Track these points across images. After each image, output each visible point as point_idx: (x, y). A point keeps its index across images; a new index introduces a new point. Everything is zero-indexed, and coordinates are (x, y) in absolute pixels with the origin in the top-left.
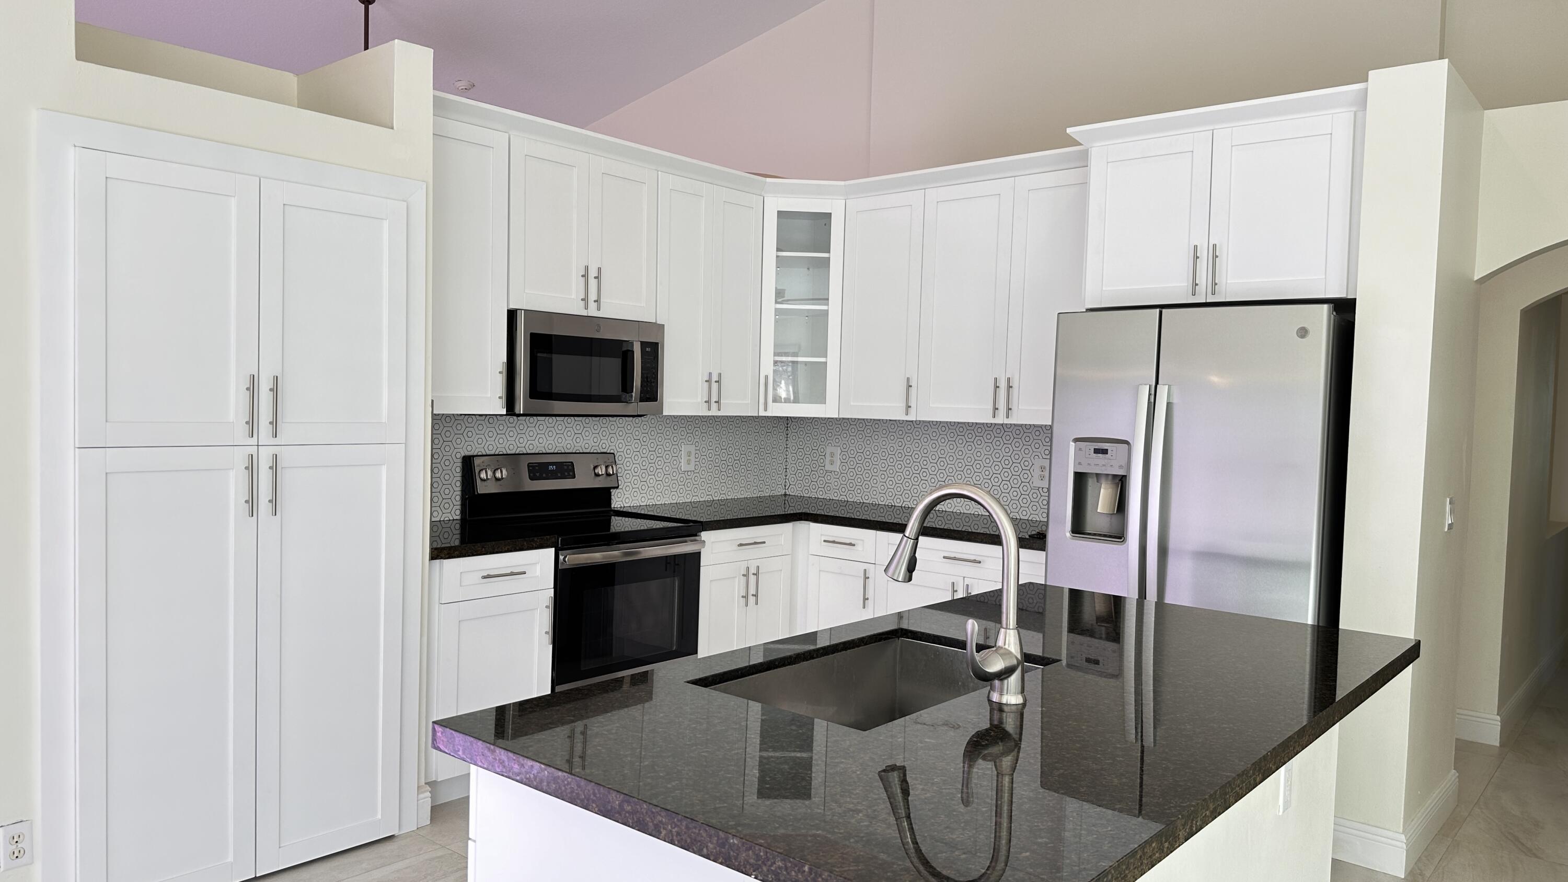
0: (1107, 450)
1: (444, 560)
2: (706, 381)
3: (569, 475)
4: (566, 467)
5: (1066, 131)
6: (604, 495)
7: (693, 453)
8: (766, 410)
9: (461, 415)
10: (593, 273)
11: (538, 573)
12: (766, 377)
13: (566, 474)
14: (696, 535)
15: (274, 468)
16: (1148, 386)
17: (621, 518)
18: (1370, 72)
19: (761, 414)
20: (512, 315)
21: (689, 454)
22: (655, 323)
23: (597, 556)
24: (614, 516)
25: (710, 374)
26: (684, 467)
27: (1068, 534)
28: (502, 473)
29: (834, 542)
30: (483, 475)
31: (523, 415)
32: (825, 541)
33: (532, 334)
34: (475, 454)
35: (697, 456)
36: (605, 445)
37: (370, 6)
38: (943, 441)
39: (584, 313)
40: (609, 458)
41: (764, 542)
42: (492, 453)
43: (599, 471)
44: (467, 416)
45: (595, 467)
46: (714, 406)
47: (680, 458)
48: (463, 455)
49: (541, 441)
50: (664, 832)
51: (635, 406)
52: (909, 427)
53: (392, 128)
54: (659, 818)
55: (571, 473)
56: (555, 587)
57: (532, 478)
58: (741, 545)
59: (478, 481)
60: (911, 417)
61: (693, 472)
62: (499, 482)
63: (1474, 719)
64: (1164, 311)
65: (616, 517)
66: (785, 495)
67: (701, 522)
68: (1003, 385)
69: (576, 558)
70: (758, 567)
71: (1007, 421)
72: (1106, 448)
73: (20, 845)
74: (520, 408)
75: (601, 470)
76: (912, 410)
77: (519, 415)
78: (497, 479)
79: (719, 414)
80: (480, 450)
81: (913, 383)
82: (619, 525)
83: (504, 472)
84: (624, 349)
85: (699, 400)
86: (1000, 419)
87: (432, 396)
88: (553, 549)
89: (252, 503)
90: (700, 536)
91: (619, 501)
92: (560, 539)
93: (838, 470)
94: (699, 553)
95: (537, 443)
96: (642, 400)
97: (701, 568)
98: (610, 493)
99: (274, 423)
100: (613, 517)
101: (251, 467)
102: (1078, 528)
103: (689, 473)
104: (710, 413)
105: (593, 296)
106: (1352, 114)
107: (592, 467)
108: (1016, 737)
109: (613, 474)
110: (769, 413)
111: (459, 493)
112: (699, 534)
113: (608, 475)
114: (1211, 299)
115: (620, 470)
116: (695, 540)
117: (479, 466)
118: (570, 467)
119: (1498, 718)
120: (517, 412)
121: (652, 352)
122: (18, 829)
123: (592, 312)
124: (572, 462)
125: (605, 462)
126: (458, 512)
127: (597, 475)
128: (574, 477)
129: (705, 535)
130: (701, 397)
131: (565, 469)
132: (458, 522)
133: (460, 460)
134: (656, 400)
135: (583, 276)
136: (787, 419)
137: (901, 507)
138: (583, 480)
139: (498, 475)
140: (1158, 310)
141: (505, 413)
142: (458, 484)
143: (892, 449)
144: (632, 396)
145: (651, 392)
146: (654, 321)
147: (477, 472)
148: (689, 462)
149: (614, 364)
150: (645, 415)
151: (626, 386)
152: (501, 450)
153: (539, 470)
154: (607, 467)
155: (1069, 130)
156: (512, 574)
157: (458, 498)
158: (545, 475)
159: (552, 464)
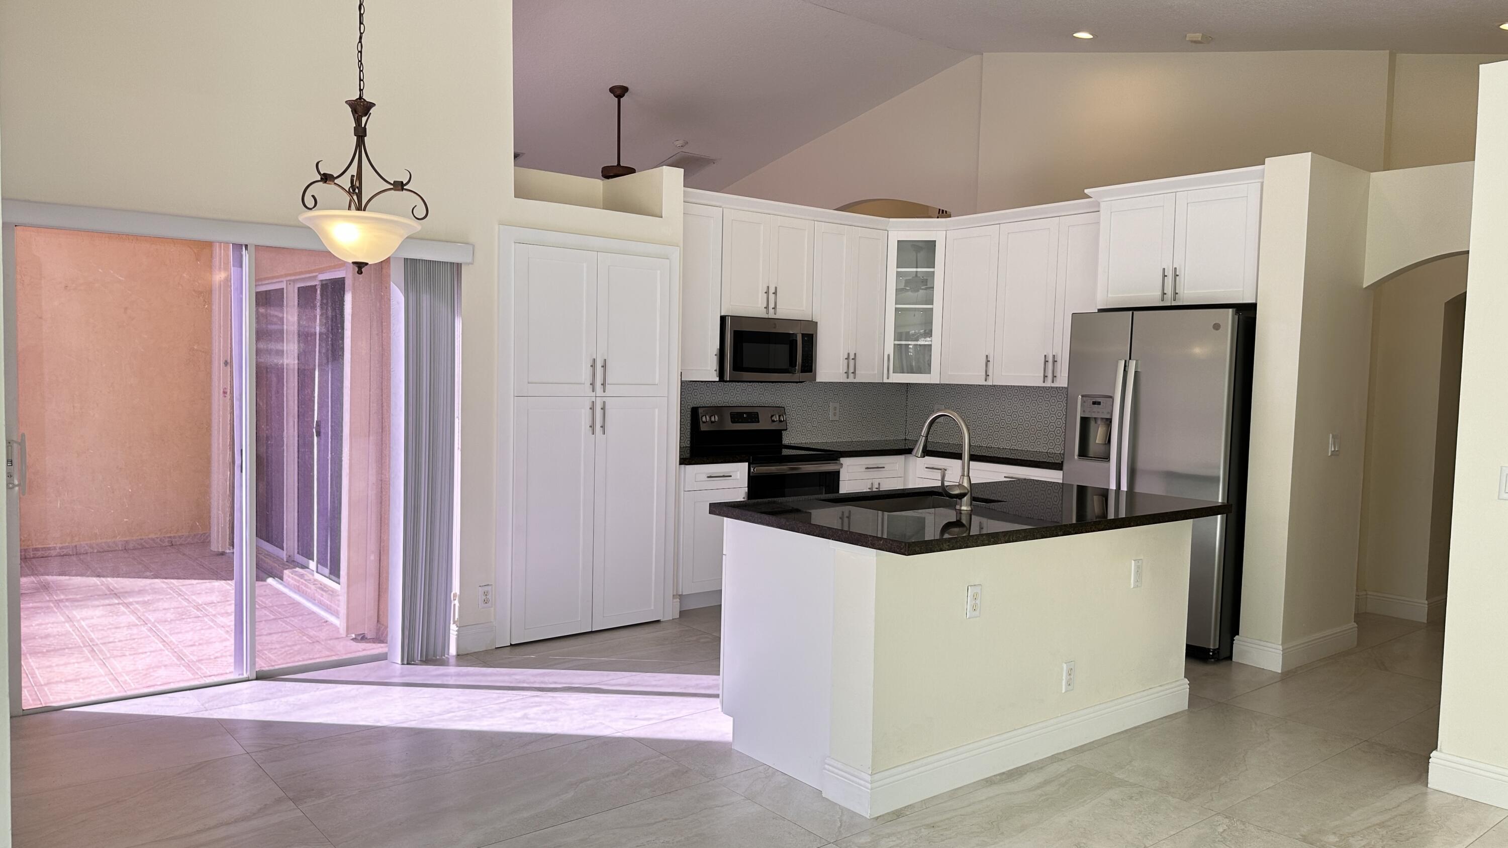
0: (1100, 402)
1: (687, 466)
2: (846, 359)
3: (755, 420)
4: (753, 416)
5: (1084, 190)
6: (777, 435)
7: (838, 408)
8: (888, 378)
9: (691, 381)
10: (772, 290)
11: (738, 477)
12: (889, 356)
14: (837, 460)
15: (603, 409)
16: (1124, 361)
17: (789, 450)
18: (1266, 159)
19: (885, 381)
20: (723, 319)
21: (835, 409)
22: (812, 321)
23: (773, 469)
24: (784, 448)
25: (849, 354)
27: (1076, 457)
28: (716, 418)
29: (933, 468)
30: (704, 419)
31: (729, 381)
32: (926, 468)
33: (735, 332)
34: (699, 406)
35: (841, 410)
36: (778, 402)
37: (621, 99)
38: (1016, 399)
39: (766, 316)
40: (781, 410)
41: (884, 467)
42: (709, 405)
43: (774, 418)
44: (694, 383)
45: (772, 416)
46: (851, 376)
47: (829, 412)
48: (692, 406)
49: (738, 398)
50: (801, 530)
51: (798, 376)
52: (992, 390)
53: (662, 217)
54: (799, 525)
55: (757, 420)
56: (748, 487)
57: (733, 422)
58: (867, 468)
59: (701, 422)
60: (989, 383)
61: (838, 422)
62: (713, 424)
63: (1407, 602)
64: (1135, 312)
65: (785, 450)
66: (905, 439)
67: (840, 451)
68: (1050, 360)
69: (761, 470)
70: (879, 484)
71: (1053, 385)
72: (1099, 401)
73: (488, 597)
74: (727, 377)
75: (776, 418)
76: (990, 378)
77: (727, 381)
78: (712, 422)
79: (855, 381)
80: (701, 403)
81: (991, 359)
82: (786, 452)
83: (716, 417)
84: (791, 339)
85: (841, 371)
86: (1048, 384)
87: (681, 370)
88: (747, 464)
89: (592, 427)
90: (840, 460)
91: (787, 439)
92: (751, 457)
93: (943, 421)
94: (839, 472)
96: (803, 371)
97: (840, 482)
98: (782, 433)
99: (604, 384)
100: (783, 450)
101: (592, 408)
102: (1084, 452)
103: (836, 422)
104: (849, 381)
105: (772, 305)
106: (1259, 184)
107: (770, 416)
108: (968, 526)
109: (784, 421)
110: (890, 381)
111: (689, 430)
112: (838, 459)
113: (781, 421)
114: (1174, 304)
115: (788, 419)
116: (836, 463)
117: (701, 413)
118: (756, 416)
119: (1426, 602)
120: (725, 380)
121: (810, 340)
122: (486, 588)
123: (771, 315)
124: (757, 413)
125: (778, 413)
126: (689, 442)
127: (773, 421)
128: (758, 422)
129: (845, 461)
130: (842, 369)
131: (753, 417)
133: (690, 410)
134: (811, 371)
135: (765, 293)
136: (907, 386)
137: (987, 447)
138: (764, 424)
139: (713, 419)
140: (1131, 312)
141: (718, 380)
142: (689, 425)
143: (980, 406)
144: (796, 369)
145: (809, 365)
146: (811, 320)
147: (700, 417)
148: (835, 414)
149: (785, 348)
150: (804, 382)
151: (793, 362)
152: (713, 403)
153: (737, 417)
154: (779, 416)
156: (724, 476)
157: (689, 434)
158: (740, 420)
159: (745, 413)
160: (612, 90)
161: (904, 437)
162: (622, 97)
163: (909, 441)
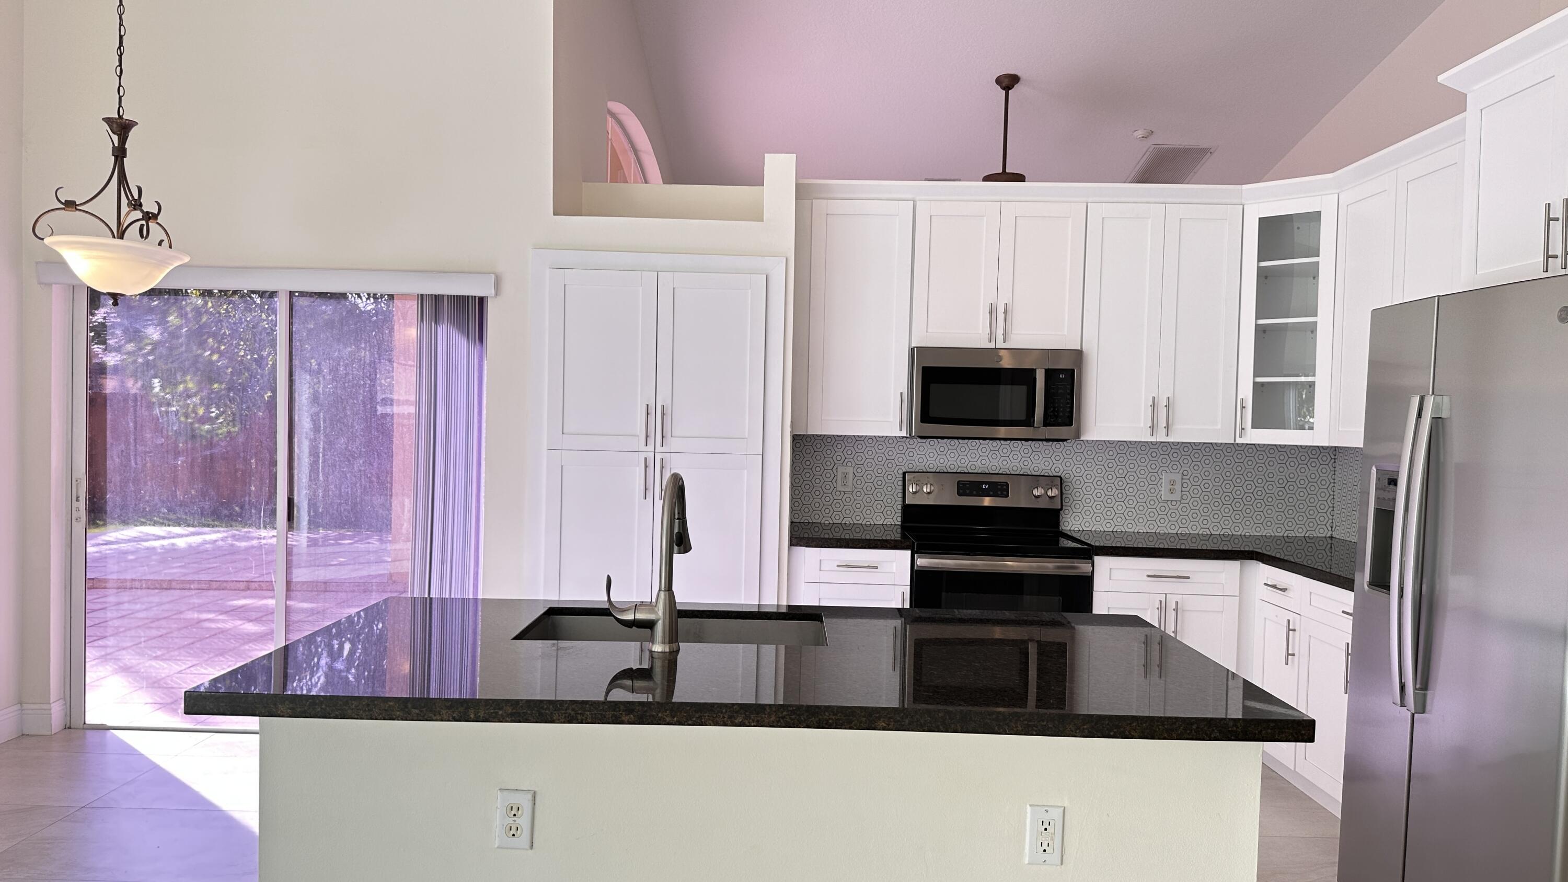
1: (805, 548)
2: (1149, 406)
3: (1002, 494)
4: (999, 487)
5: (1437, 79)
6: (1050, 516)
7: (1179, 482)
8: (1241, 437)
10: (1001, 309)
11: (894, 570)
12: (1243, 400)
13: (999, 493)
14: (1089, 559)
20: (912, 351)
21: (1173, 483)
22: (1074, 351)
24: (1050, 536)
25: (1155, 398)
26: (1164, 494)
27: (1366, 587)
28: (931, 488)
30: (911, 488)
31: (918, 437)
33: (924, 368)
35: (1185, 485)
37: (1010, 91)
39: (987, 346)
40: (1060, 481)
41: (1188, 578)
43: (1036, 492)
45: (1032, 487)
46: (1160, 432)
47: (1159, 486)
51: (1045, 431)
55: (1005, 493)
56: (911, 585)
57: (959, 494)
58: (1152, 576)
59: (907, 493)
61: (1179, 503)
62: (927, 496)
66: (1331, 537)
67: (1092, 546)
69: (923, 562)
70: (1177, 603)
74: (913, 431)
75: (1039, 492)
78: (927, 493)
85: (1139, 425)
88: (909, 553)
90: (1093, 560)
92: (916, 543)
95: (980, 464)
96: (1049, 424)
97: (1094, 593)
98: (1059, 515)
103: (1174, 503)
105: (1001, 331)
107: (1029, 488)
109: (1054, 496)
112: (1091, 557)
113: (1050, 497)
115: (1071, 494)
118: (1005, 487)
120: (912, 434)
123: (998, 344)
124: (1010, 482)
125: (1045, 483)
126: (899, 519)
127: (1035, 496)
128: (1006, 496)
129: (1097, 559)
131: (999, 488)
132: (899, 527)
134: (1073, 425)
135: (989, 313)
138: (1012, 500)
141: (908, 436)
145: (1063, 416)
147: (907, 485)
148: (1172, 491)
149: (1016, 391)
151: (1030, 411)
153: (970, 488)
154: (1047, 490)
155: (1441, 79)
156: (869, 567)
158: (975, 493)
159: (986, 483)
160: (999, 81)
161: (1330, 533)
162: (1010, 89)
163: (1336, 540)
